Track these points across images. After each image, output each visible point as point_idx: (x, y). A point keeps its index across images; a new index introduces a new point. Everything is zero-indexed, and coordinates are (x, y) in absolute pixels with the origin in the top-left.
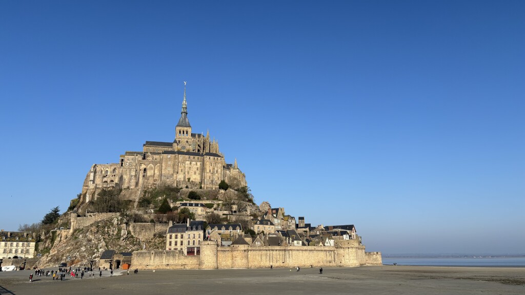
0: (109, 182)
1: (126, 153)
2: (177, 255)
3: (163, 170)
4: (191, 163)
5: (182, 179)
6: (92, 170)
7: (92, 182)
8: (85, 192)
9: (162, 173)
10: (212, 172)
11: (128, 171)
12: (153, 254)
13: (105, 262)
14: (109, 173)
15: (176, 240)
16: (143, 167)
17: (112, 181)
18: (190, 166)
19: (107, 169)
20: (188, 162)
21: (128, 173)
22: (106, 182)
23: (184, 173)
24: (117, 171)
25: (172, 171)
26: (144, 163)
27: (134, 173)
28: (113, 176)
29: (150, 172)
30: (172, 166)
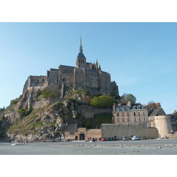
1: (51, 69)
2: (139, 127)
4: (92, 76)
6: (29, 79)
8: (25, 92)
9: (76, 81)
10: (105, 82)
12: (119, 126)
13: (70, 133)
14: (39, 81)
15: (123, 117)
16: (63, 77)
24: (45, 80)
25: (82, 80)
26: (63, 75)
27: (56, 81)
28: (42, 83)
29: (67, 81)
30: (82, 77)
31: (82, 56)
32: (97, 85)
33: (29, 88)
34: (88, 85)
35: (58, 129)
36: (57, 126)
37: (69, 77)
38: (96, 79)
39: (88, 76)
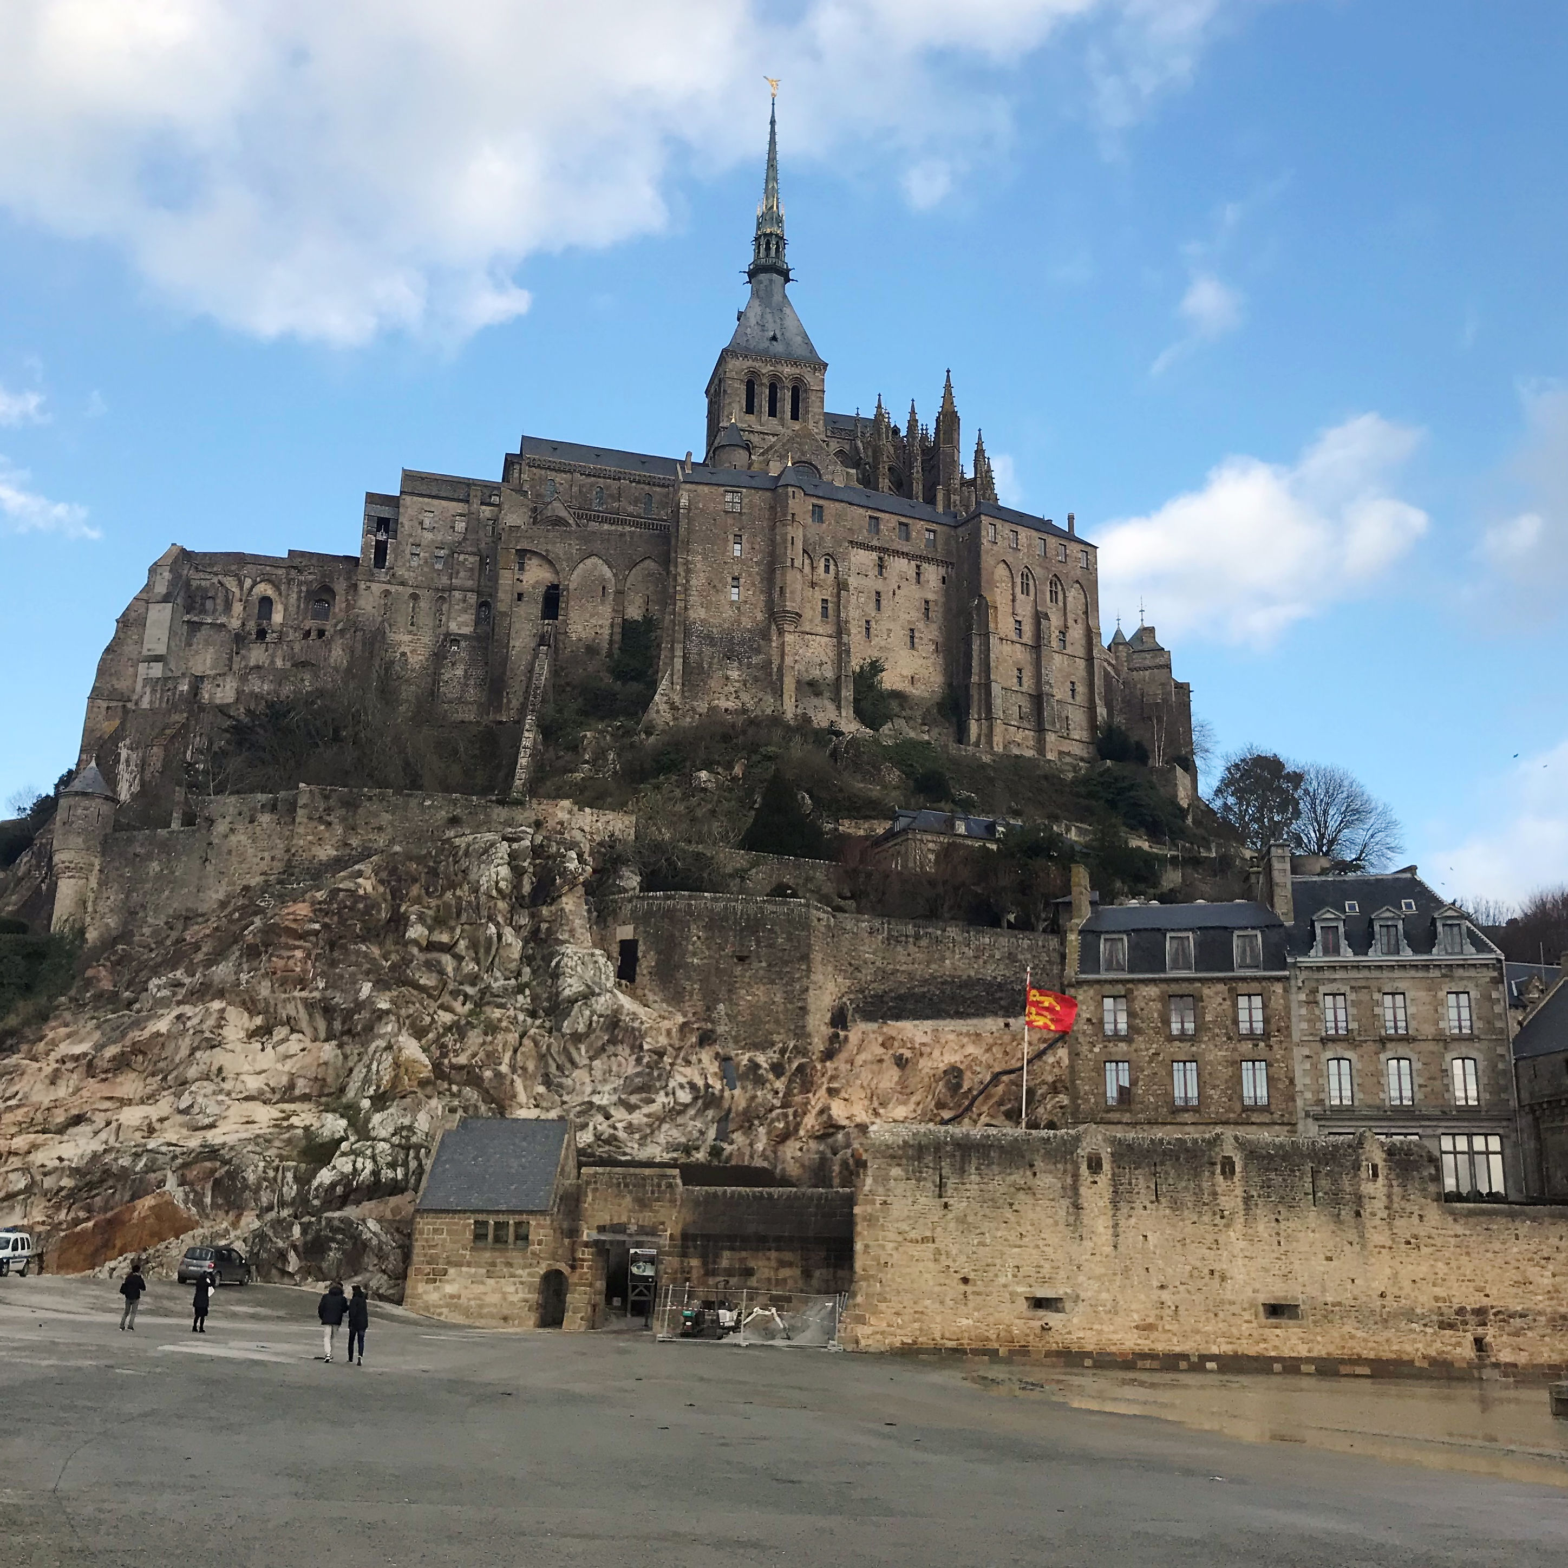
1: (409, 477)
3: (694, 599)
4: (881, 566)
5: (829, 674)
6: (160, 589)
9: (692, 614)
10: (1028, 637)
11: (423, 604)
13: (479, 1237)
14: (277, 617)
16: (538, 576)
18: (879, 585)
19: (264, 589)
20: (863, 559)
21: (425, 620)
23: (840, 631)
24: (344, 605)
25: (761, 604)
26: (547, 551)
27: (468, 617)
28: (307, 634)
29: (592, 616)
30: (758, 573)
31: (778, 336)
32: (931, 670)
33: (148, 690)
34: (821, 665)
35: (348, 1168)
36: (343, 1139)
37: (615, 575)
38: (927, 602)
39: (832, 567)
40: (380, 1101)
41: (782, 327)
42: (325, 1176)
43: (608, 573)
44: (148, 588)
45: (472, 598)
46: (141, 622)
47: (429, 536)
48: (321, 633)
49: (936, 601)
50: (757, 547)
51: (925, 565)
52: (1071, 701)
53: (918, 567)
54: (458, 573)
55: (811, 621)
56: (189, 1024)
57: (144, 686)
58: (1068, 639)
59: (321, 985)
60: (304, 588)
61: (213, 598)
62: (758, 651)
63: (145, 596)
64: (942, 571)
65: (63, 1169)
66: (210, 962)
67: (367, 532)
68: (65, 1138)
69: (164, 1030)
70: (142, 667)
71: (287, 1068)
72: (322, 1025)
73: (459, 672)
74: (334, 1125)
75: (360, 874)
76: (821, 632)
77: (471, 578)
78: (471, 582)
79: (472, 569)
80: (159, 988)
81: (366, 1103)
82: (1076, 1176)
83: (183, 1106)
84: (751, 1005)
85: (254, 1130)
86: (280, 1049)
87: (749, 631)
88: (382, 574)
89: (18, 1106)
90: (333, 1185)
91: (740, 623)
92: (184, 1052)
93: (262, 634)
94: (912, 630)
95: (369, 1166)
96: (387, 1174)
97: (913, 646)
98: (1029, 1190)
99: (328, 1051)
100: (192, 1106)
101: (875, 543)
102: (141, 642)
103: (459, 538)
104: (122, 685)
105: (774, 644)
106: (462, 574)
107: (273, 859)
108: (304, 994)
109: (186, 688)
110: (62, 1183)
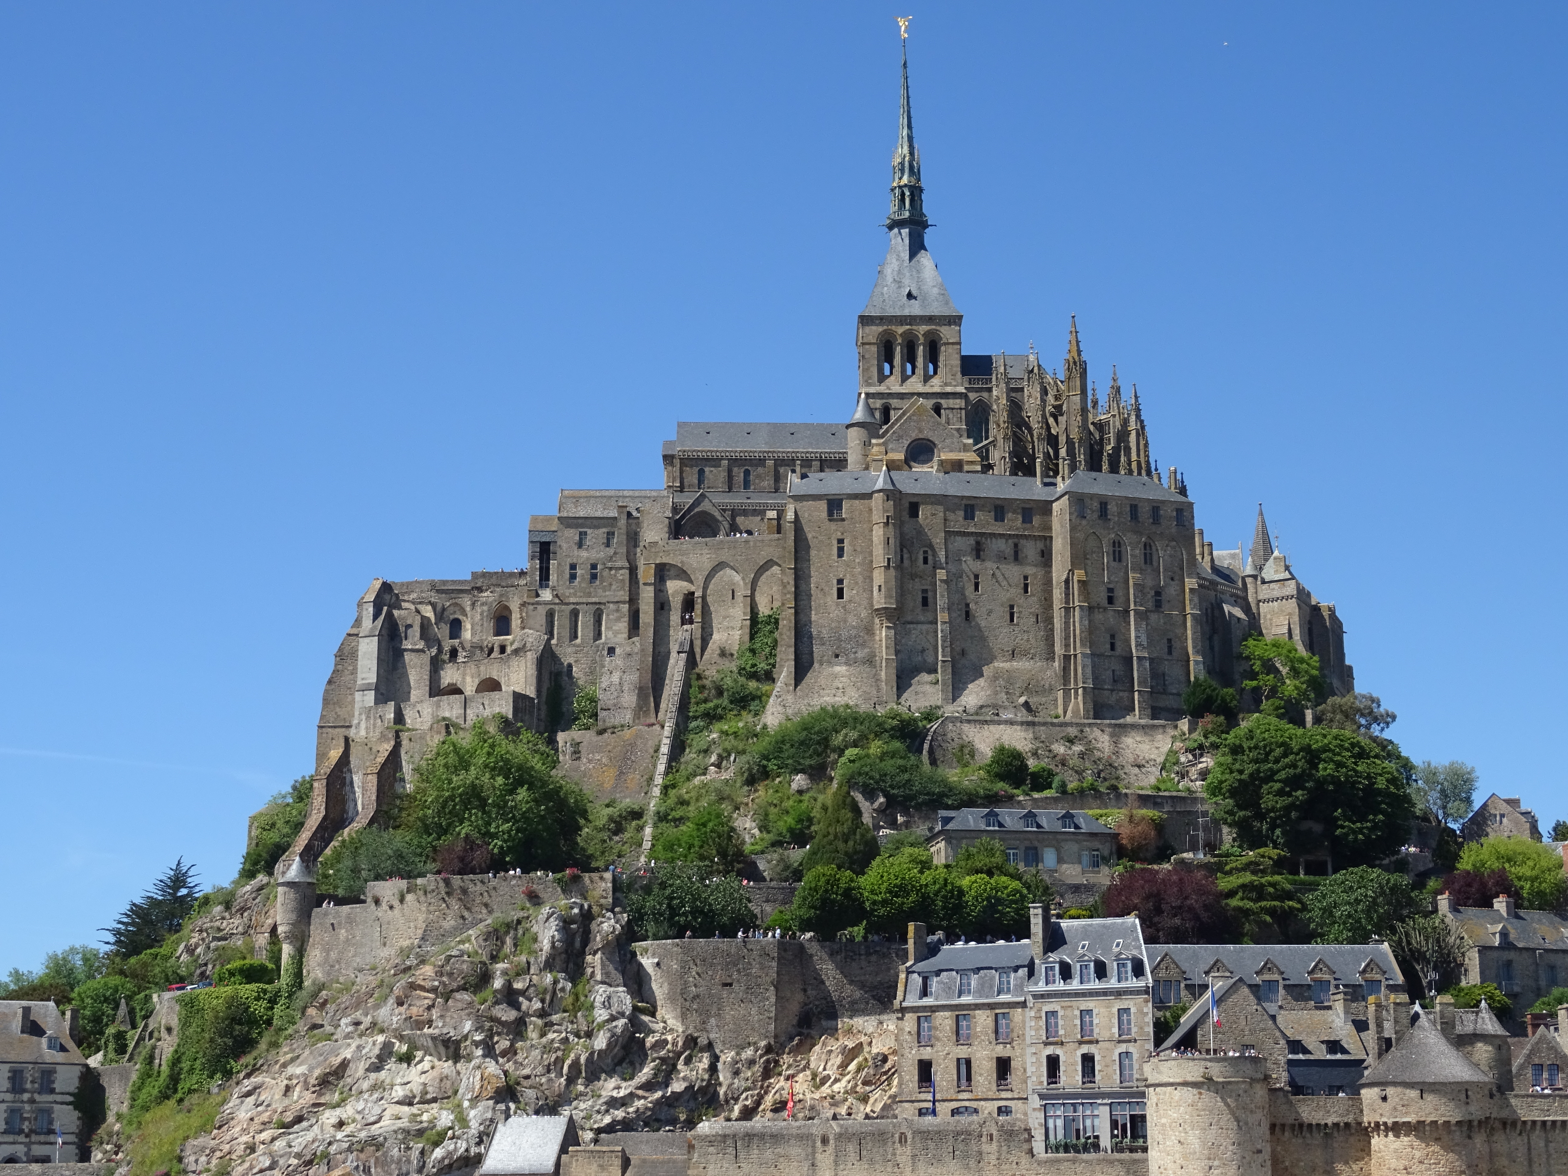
0: (470, 688)
2: (990, 1149)
3: (804, 603)
5: (931, 659)
6: (367, 623)
7: (370, 696)
8: (335, 754)
9: (803, 618)
10: (1120, 602)
11: (582, 618)
12: (825, 1141)
14: (467, 634)
15: (963, 1052)
16: (677, 587)
17: (491, 685)
19: (454, 612)
21: (586, 632)
22: (455, 690)
24: (519, 621)
25: (865, 603)
26: (682, 562)
27: (623, 626)
28: (491, 651)
29: (725, 618)
30: (860, 573)
31: (914, 293)
32: (1033, 641)
33: (364, 717)
34: (923, 651)
35: (452, 1147)
36: (450, 1128)
37: (743, 579)
38: (1026, 578)
39: (930, 558)
40: (475, 1101)
41: (920, 281)
42: (438, 1153)
43: (737, 578)
44: (358, 622)
45: (625, 608)
46: (354, 654)
47: (584, 554)
48: (503, 649)
49: (1035, 575)
50: (859, 549)
51: (1023, 542)
52: (1166, 657)
53: (1016, 545)
54: (611, 585)
55: (913, 611)
56: (364, 1052)
57: (360, 714)
58: (1164, 597)
59: (440, 1025)
60: (485, 608)
61: (410, 626)
62: (863, 645)
63: (355, 631)
64: (1040, 545)
65: (290, 1153)
66: (377, 1007)
67: (533, 558)
68: (291, 1130)
69: (349, 1056)
70: (358, 696)
71: (422, 1081)
72: (442, 1050)
73: (616, 678)
74: (445, 1118)
75: (468, 940)
76: (922, 619)
77: (623, 588)
78: (622, 593)
79: (623, 580)
80: (347, 1025)
81: (466, 1104)
82: (814, 1147)
83: (360, 1109)
84: (733, 1016)
85: (399, 1124)
86: (419, 1067)
87: (854, 627)
88: (546, 595)
89: (264, 1112)
90: (443, 1159)
91: (845, 621)
92: (361, 1072)
93: (454, 653)
94: (1012, 607)
95: (464, 1146)
96: (474, 1150)
97: (1012, 620)
98: (787, 1157)
99: (447, 1067)
100: (364, 1109)
101: (972, 530)
102: (354, 672)
103: (610, 551)
104: (342, 712)
105: (877, 638)
106: (614, 587)
107: (416, 928)
108: (431, 1031)
109: (392, 715)
110: (290, 1162)
